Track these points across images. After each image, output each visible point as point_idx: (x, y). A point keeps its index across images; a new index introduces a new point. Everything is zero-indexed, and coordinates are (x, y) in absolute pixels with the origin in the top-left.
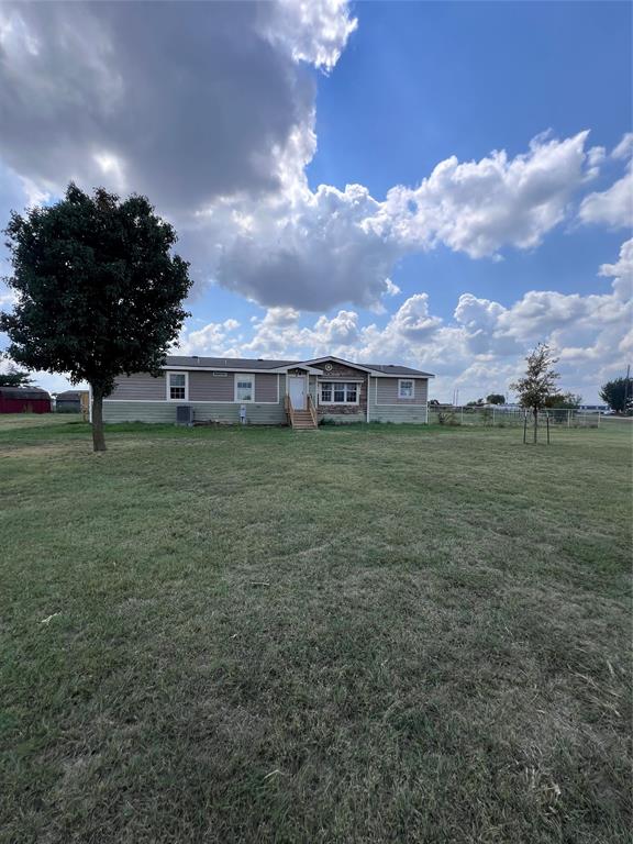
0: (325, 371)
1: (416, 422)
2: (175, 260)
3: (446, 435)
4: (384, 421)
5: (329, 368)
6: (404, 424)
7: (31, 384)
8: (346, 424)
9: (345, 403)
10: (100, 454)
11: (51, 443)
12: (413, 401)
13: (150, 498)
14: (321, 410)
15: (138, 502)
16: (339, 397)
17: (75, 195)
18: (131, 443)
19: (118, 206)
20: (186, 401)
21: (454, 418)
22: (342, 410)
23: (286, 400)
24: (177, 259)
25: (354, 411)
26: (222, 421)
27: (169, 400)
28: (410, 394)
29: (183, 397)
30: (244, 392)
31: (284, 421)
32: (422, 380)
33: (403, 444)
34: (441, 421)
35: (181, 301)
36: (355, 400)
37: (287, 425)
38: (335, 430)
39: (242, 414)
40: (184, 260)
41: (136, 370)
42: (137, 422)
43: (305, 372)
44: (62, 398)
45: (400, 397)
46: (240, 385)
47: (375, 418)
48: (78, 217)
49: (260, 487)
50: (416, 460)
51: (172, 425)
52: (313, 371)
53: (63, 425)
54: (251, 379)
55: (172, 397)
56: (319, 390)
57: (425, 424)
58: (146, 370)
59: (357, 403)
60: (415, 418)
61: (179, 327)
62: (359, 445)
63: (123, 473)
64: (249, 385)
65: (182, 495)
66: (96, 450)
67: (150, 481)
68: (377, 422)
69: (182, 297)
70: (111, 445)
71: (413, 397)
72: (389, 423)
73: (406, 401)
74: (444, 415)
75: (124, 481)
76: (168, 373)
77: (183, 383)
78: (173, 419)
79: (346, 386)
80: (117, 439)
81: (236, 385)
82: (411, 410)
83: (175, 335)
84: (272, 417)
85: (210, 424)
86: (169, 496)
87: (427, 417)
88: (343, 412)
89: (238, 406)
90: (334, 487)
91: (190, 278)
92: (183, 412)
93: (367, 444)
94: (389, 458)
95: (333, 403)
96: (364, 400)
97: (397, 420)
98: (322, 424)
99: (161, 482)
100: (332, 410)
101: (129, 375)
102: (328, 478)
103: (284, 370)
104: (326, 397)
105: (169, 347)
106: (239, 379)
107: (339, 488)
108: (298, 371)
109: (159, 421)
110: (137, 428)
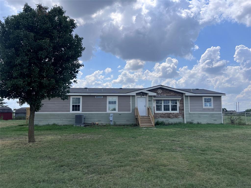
0: (157, 93)
1: (216, 122)
2: (75, 37)
3: (238, 131)
4: (195, 122)
5: (160, 91)
6: (208, 124)
7: (4, 105)
8: (172, 124)
9: (170, 111)
10: (31, 144)
11: (7, 137)
12: (213, 110)
13: (54, 176)
14: (156, 116)
15: (46, 179)
16: (167, 108)
17: (27, 9)
18: (50, 137)
19: (47, 12)
20: (80, 112)
21: (241, 120)
22: (169, 116)
23: (136, 110)
24: (76, 36)
25: (176, 116)
26: (100, 123)
27: (71, 112)
28: (211, 105)
29: (79, 110)
30: (112, 106)
31: (135, 123)
32: (217, 97)
33: (210, 137)
34: (232, 122)
35: (78, 58)
36: (176, 110)
37: (136, 125)
38: (166, 128)
39: (111, 119)
40: (80, 36)
41: (53, 96)
42: (54, 125)
43: (146, 94)
44: (18, 112)
45: (204, 107)
46: (110, 103)
47: (189, 120)
48: (27, 19)
49: (122, 168)
50: (223, 150)
51: (72, 126)
52: (151, 94)
53: (16, 127)
54: (116, 99)
55: (73, 110)
56: (154, 104)
57: (222, 124)
58: (59, 96)
59: (177, 112)
60: (215, 120)
61: (77, 72)
62: (182, 139)
63: (41, 157)
64: (115, 103)
65: (74, 173)
66: (29, 142)
67: (55, 163)
68: (191, 123)
69: (79, 56)
70: (38, 138)
71: (212, 107)
72: (198, 123)
73: (209, 110)
74: (234, 118)
75: (41, 162)
76: (71, 98)
77: (79, 103)
78: (73, 122)
79: (170, 102)
80: (42, 135)
81: (108, 103)
82: (212, 115)
83: (75, 77)
84: (128, 120)
85: (93, 125)
86: (66, 174)
87: (223, 120)
88: (169, 117)
89: (108, 115)
90: (171, 170)
91: (83, 46)
92: (79, 118)
93: (187, 137)
94: (204, 147)
95: (163, 111)
96: (182, 110)
97: (204, 121)
98: (157, 124)
99: (62, 163)
100: (163, 116)
101: (49, 99)
102: (165, 162)
103: (134, 94)
104: (158, 108)
105: (71, 83)
106: (109, 99)
107: (174, 170)
108: (142, 94)
109: (66, 123)
110: (54, 128)
